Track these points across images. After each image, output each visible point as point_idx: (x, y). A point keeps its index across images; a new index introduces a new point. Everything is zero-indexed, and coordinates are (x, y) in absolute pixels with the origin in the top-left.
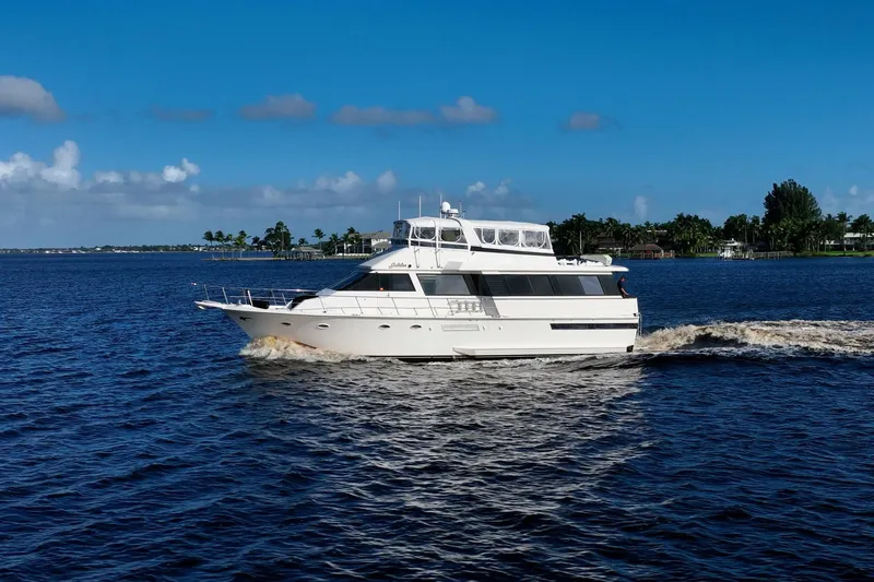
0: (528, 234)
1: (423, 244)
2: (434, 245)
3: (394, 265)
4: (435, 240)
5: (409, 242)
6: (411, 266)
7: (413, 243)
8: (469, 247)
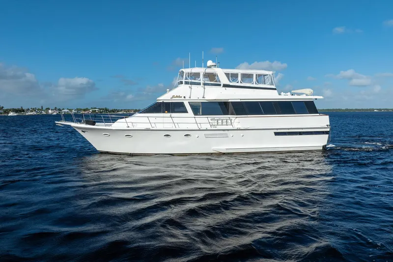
0: (259, 76)
1: (192, 83)
2: (199, 84)
3: (173, 97)
4: (200, 80)
5: (184, 83)
6: (185, 97)
7: (187, 83)
8: (222, 85)
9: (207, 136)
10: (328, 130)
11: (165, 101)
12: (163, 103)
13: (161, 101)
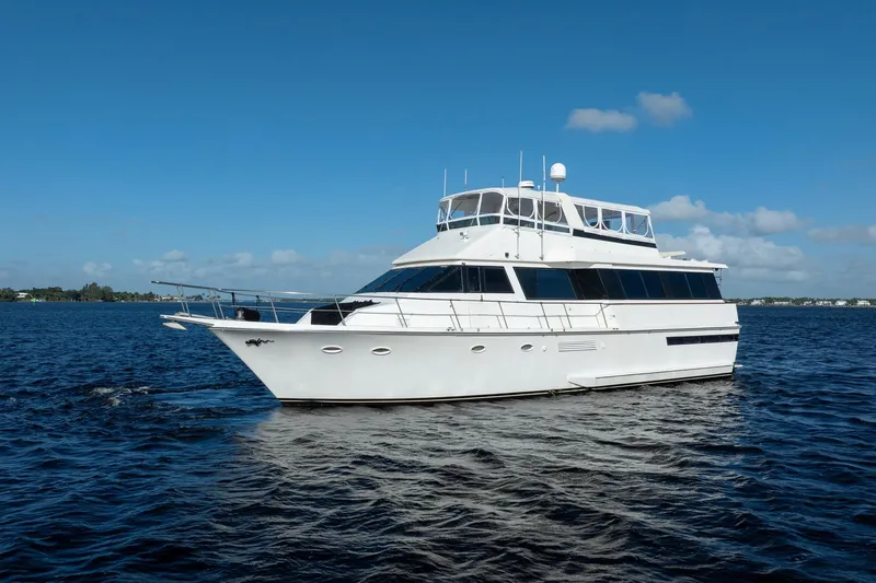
2: (532, 225)
4: (533, 217)
5: (502, 220)
6: (507, 255)
7: (507, 221)
8: (571, 231)
9: (563, 349)
10: (737, 332)
11: (467, 263)
12: (464, 267)
13: (459, 263)
